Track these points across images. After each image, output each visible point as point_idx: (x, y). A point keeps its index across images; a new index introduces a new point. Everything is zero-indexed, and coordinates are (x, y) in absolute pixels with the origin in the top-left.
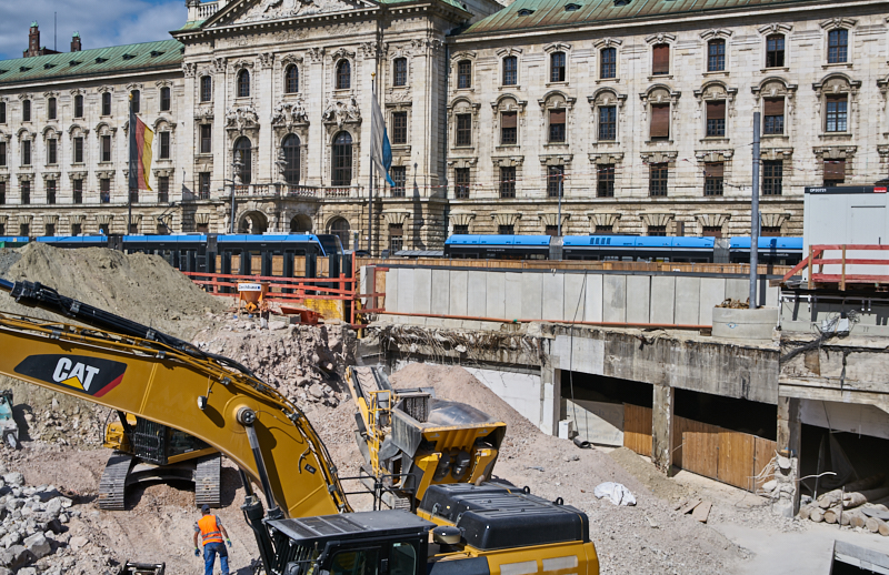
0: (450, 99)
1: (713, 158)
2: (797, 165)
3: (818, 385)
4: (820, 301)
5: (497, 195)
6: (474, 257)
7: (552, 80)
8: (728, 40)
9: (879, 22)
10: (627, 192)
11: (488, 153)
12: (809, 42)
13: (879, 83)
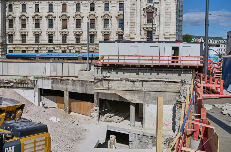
0: (7, 15)
1: (78, 33)
2: (98, 36)
3: (103, 89)
4: (103, 69)
5: (21, 42)
6: (15, 59)
7: (36, 11)
8: (81, 4)
9: (116, 2)
10: (56, 42)
11: (18, 30)
12: (100, 6)
13: (116, 17)
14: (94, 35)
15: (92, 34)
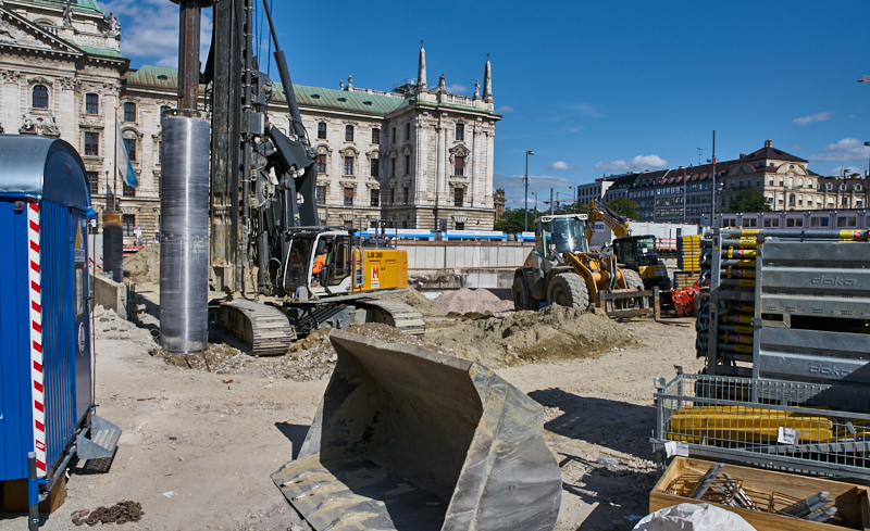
2: (332, 190)
5: (157, 196)
11: (149, 167)
12: (337, 129)
13: (367, 154)
14: (324, 187)
15: (322, 185)
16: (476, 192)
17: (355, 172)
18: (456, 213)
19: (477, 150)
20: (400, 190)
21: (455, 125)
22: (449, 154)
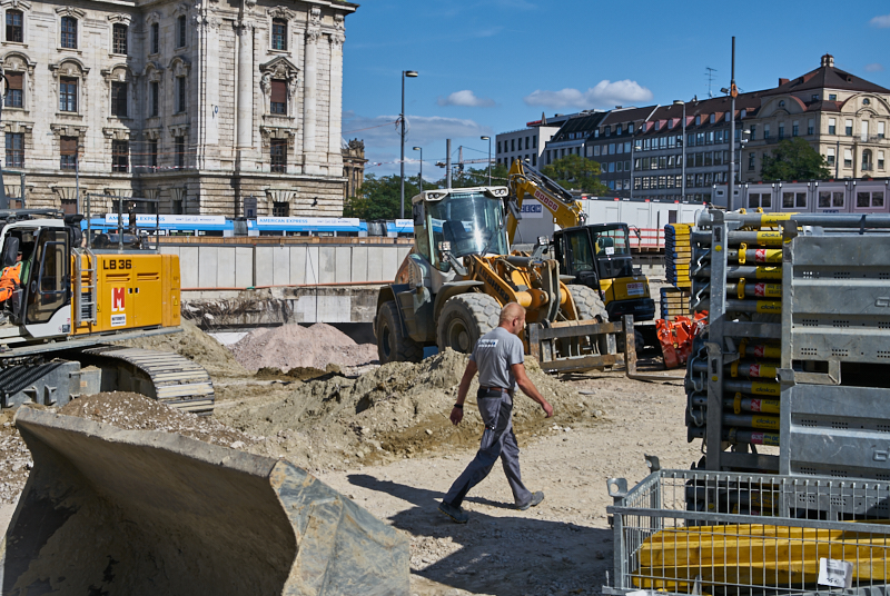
2: (36, 140)
12: (44, 23)
13: (104, 73)
14: (21, 135)
15: (17, 131)
16: (310, 146)
17: (82, 107)
18: (273, 185)
19: (312, 68)
20: (167, 141)
21: (270, 20)
22: (259, 75)
